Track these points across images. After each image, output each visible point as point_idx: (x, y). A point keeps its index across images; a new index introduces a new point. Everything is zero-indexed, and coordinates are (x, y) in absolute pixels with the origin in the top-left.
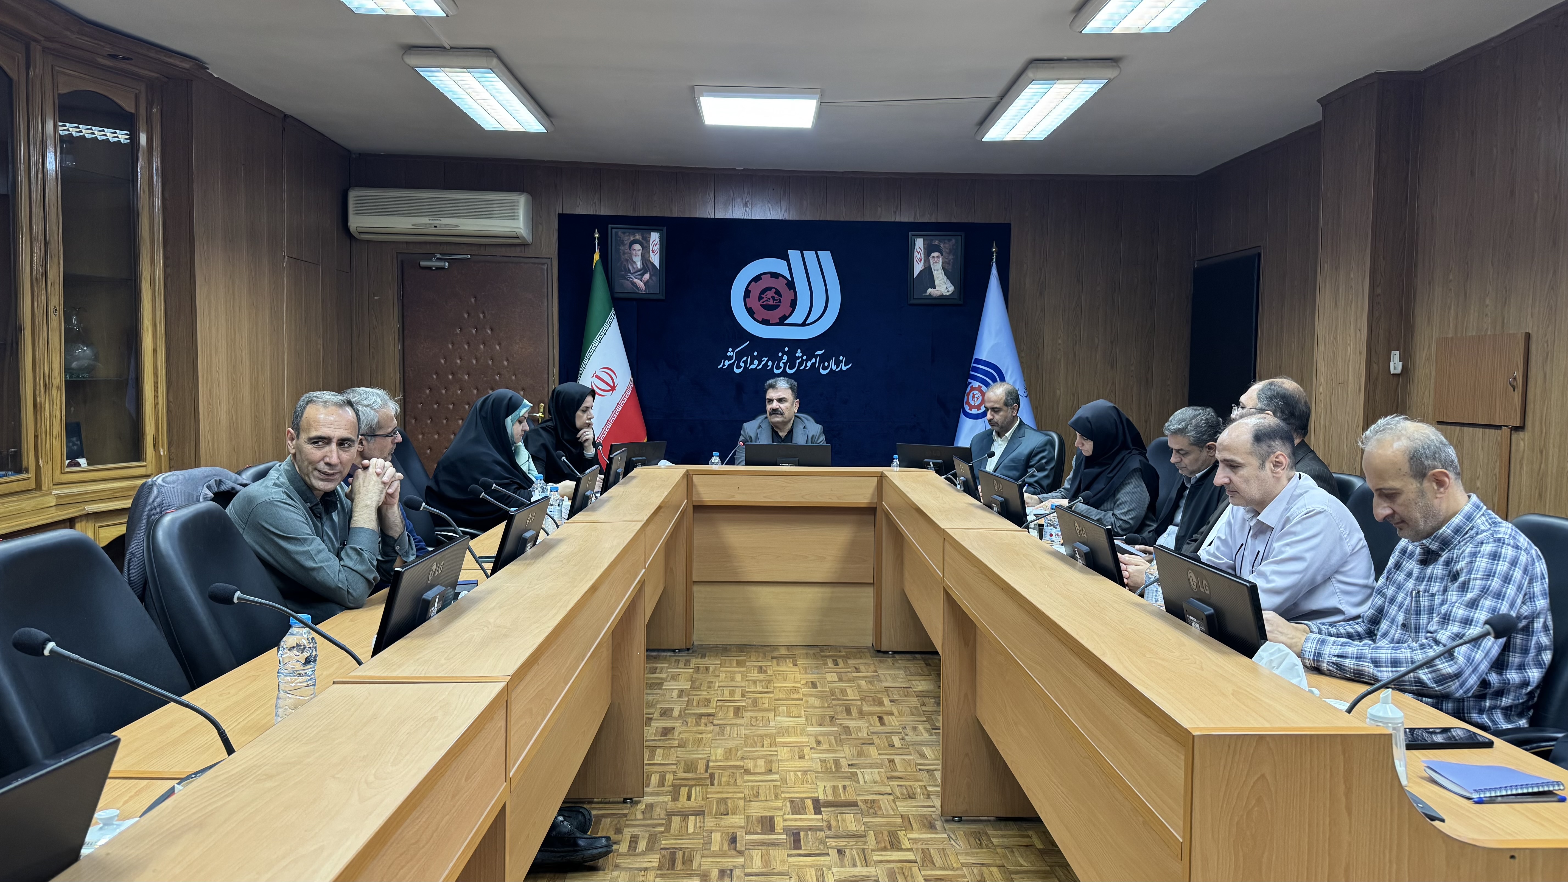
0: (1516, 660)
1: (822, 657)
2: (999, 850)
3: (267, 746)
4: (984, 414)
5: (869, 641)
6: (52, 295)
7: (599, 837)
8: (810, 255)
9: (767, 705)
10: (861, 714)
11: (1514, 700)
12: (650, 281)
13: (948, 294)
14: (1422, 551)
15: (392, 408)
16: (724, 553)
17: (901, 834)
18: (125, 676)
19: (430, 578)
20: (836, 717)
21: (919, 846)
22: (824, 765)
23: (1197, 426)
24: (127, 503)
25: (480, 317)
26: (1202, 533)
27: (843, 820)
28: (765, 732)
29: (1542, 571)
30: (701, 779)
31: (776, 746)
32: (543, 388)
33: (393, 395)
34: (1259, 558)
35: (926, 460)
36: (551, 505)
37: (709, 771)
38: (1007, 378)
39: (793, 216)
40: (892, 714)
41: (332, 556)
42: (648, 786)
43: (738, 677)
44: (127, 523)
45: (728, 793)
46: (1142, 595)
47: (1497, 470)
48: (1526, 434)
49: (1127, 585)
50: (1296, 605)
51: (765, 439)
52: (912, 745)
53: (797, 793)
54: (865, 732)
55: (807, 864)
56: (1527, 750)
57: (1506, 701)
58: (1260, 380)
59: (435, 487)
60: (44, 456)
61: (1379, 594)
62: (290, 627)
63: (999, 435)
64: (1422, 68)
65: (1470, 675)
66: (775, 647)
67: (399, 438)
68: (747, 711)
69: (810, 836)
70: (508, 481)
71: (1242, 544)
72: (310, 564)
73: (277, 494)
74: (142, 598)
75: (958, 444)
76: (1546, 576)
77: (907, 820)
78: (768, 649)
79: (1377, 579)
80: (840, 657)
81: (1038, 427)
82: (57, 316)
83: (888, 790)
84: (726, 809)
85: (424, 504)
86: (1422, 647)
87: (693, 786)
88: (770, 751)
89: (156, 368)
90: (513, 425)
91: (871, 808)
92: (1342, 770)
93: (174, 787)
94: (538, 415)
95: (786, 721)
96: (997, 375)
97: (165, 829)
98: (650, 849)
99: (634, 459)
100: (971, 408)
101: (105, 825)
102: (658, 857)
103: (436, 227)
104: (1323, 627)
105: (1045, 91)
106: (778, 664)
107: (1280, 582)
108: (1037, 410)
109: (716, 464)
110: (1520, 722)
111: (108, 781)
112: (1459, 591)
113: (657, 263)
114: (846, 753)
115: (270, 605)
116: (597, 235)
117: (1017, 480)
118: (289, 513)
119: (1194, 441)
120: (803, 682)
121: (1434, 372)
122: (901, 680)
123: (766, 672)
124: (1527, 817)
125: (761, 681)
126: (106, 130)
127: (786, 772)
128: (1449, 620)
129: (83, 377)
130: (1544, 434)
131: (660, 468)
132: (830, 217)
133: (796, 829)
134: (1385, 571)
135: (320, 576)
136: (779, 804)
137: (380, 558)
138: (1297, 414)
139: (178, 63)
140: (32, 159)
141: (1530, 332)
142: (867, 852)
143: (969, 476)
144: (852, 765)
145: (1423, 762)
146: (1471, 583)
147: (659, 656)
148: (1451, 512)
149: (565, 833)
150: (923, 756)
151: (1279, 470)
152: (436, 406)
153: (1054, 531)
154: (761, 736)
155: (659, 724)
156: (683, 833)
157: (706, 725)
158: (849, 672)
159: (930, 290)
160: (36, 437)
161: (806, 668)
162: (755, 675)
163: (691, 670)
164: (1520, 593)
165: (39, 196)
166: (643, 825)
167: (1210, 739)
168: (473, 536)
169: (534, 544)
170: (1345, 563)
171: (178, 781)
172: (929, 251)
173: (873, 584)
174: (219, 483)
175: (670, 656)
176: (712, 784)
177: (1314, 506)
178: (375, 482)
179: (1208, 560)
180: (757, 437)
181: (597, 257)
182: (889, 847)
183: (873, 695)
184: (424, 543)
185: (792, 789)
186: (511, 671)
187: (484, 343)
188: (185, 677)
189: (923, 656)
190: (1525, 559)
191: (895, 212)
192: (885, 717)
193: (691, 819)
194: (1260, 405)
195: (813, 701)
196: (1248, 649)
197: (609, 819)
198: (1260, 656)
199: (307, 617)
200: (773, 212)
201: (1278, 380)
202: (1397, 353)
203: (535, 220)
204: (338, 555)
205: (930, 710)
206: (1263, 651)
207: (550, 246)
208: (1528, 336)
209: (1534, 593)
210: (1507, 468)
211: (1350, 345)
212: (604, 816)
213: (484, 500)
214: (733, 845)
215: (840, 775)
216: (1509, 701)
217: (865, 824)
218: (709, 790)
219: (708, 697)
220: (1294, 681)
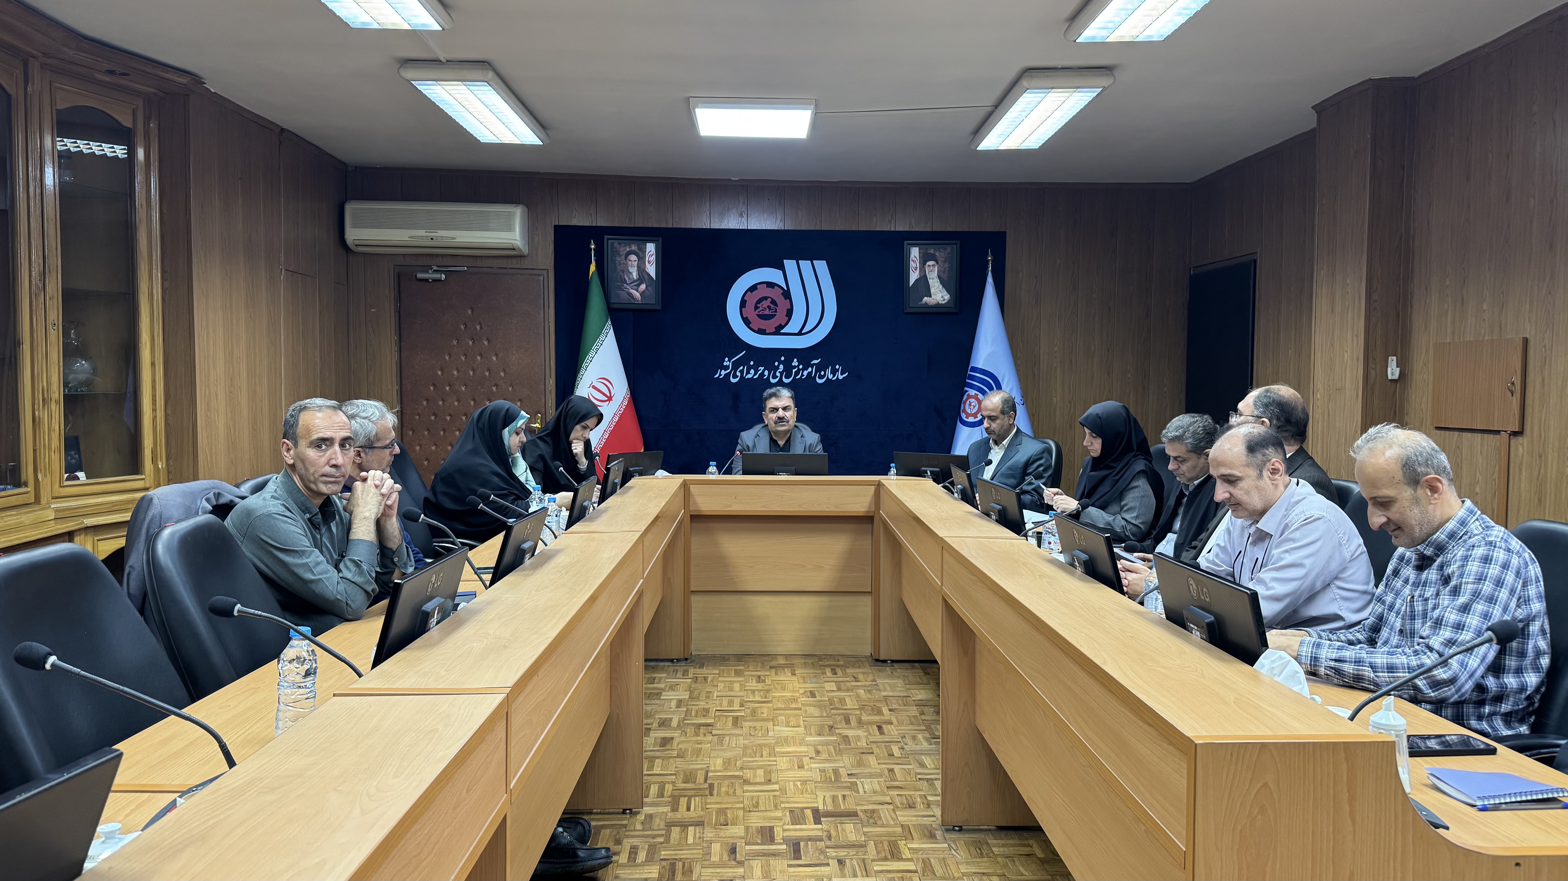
0: (1513, 663)
1: (821, 666)
2: (999, 859)
3: (268, 759)
4: (981, 423)
5: (867, 650)
6: (51, 310)
7: (598, 849)
8: (805, 265)
9: (765, 715)
10: (860, 723)
11: (1513, 706)
12: (647, 292)
13: (943, 302)
14: (1417, 557)
15: (391, 419)
16: (721, 562)
17: (902, 843)
18: (126, 689)
19: (429, 590)
20: (835, 726)
21: (920, 856)
22: (824, 774)
23: (1194, 433)
24: (127, 516)
25: (476, 329)
26: (1201, 540)
27: (843, 830)
28: (765, 742)
29: (1536, 574)
30: (700, 789)
31: (775, 756)
32: (540, 399)
33: (391, 408)
34: (1258, 565)
35: (923, 469)
36: (549, 515)
37: (708, 782)
38: (1004, 386)
39: (789, 226)
40: (891, 723)
41: (331, 568)
42: (648, 797)
43: (737, 686)
44: (127, 536)
45: (727, 803)
46: (1142, 603)
47: (1496, 475)
48: (1525, 438)
49: (1127, 593)
50: (1295, 611)
51: (763, 447)
52: (912, 754)
53: (796, 803)
54: (864, 741)
55: (807, 874)
56: (1530, 756)
57: (1505, 707)
58: (1258, 387)
59: (433, 499)
60: (43, 471)
61: (1378, 602)
62: (290, 639)
63: (997, 443)
64: (1416, 75)
65: (1467, 681)
66: (774, 656)
67: (397, 450)
68: (746, 721)
69: (810, 847)
70: (505, 492)
71: (1241, 552)
72: (309, 576)
73: (275, 507)
74: (142, 612)
75: (954, 451)
76: (1541, 579)
77: (907, 829)
78: (766, 658)
79: (1377, 586)
80: (838, 666)
81: (1035, 435)
82: (56, 330)
83: (888, 799)
84: (726, 820)
85: (422, 515)
86: (1416, 653)
87: (692, 796)
88: (769, 761)
89: (154, 381)
90: (510, 436)
91: (871, 817)
92: (1345, 778)
93: (175, 800)
94: (535, 425)
95: (785, 731)
96: (993, 383)
97: (167, 842)
98: (650, 859)
99: (631, 469)
100: (968, 416)
101: (107, 838)
102: (658, 867)
103: (432, 239)
104: (1323, 634)
105: (1040, 99)
106: (776, 674)
107: (1280, 589)
108: (1033, 418)
109: (713, 473)
110: (1521, 729)
111: (111, 794)
112: (1450, 596)
113: (653, 274)
114: (845, 763)
115: (270, 618)
116: (593, 247)
117: (1015, 488)
118: (287, 525)
119: (1192, 448)
120: (801, 691)
121: (1431, 378)
122: (900, 689)
123: (764, 681)
124: (1532, 824)
125: (759, 691)
126: (103, 145)
127: (786, 781)
128: (1441, 624)
129: (82, 391)
130: (1543, 439)
131: (657, 478)
132: (825, 226)
133: (796, 839)
134: (1384, 579)
135: (318, 589)
136: (779, 814)
137: (378, 570)
138: (1293, 420)
139: (175, 78)
140: (30, 175)
141: (1528, 337)
142: (868, 862)
143: (967, 484)
144: (851, 774)
145: (1427, 769)
146: (1463, 587)
147: (658, 666)
148: (1445, 517)
149: (564, 844)
150: (922, 765)
151: (1277, 476)
152: (433, 418)
153: (1052, 539)
154: (761, 746)
155: (657, 734)
156: (682, 843)
157: (705, 735)
158: (848, 681)
159: (926, 298)
160: (35, 451)
161: (804, 677)
162: (753, 684)
163: (690, 680)
164: (1513, 596)
165: (37, 211)
166: (643, 836)
167: (1214, 748)
168: (472, 547)
169: (533, 555)
170: (1344, 569)
171: (179, 794)
172: (924, 259)
173: (871, 592)
174: (218, 495)
175: (669, 666)
176: (711, 795)
177: (1313, 513)
178: (374, 494)
179: (1207, 567)
180: (754, 446)
181: (593, 268)
182: (890, 857)
183: (872, 704)
184: (422, 555)
185: (792, 800)
186: (511, 682)
187: (481, 355)
188: (185, 690)
189: (922, 665)
190: (1516, 563)
191: (890, 222)
192: (884, 726)
193: (691, 829)
194: (1256, 413)
195: (811, 710)
196: (1250, 658)
197: (608, 830)
198: (1262, 664)
199: (306, 630)
200: (768, 222)
201: (1275, 387)
202: (1395, 358)
203: (530, 231)
204: (337, 567)
205: (929, 719)
206: (1264, 658)
207: (546, 258)
208: (1526, 341)
209: (1529, 597)
210: (1506, 473)
211: (1347, 351)
212: (603, 827)
213: (482, 512)
214: (733, 856)
215: (840, 785)
216: (1509, 707)
217: (865, 834)
218: (708, 801)
219: (707, 707)
220: (1296, 689)
